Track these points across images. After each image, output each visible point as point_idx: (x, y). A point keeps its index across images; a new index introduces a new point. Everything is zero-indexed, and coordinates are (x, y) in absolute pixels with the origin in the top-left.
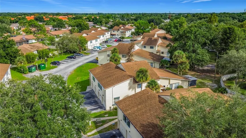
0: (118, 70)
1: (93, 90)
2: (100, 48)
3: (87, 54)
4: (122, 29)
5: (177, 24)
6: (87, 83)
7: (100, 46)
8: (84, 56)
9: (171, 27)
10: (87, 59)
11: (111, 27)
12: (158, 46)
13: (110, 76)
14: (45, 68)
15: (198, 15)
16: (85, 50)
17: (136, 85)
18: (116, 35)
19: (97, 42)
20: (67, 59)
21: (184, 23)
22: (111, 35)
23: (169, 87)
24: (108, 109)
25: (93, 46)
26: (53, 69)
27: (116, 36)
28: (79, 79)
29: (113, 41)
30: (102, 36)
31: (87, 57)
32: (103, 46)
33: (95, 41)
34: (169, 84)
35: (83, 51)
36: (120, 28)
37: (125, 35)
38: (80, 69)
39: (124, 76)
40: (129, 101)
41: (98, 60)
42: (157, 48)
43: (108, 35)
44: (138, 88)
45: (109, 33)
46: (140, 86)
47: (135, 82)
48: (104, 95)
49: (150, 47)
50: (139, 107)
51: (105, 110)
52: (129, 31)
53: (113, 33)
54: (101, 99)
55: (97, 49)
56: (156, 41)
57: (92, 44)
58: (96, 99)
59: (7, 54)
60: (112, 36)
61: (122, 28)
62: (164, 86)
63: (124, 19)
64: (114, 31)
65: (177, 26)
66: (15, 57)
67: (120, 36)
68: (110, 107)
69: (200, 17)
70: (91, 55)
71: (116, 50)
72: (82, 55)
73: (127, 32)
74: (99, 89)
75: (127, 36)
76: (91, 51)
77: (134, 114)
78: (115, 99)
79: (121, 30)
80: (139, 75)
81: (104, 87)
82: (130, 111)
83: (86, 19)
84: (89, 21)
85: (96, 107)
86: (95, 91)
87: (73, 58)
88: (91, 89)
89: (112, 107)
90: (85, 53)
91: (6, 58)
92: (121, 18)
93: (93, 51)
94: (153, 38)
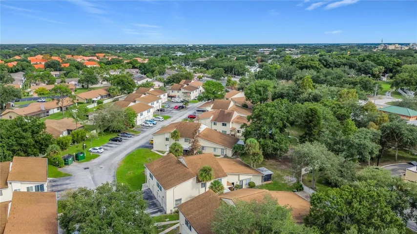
0: (179, 165)
1: (149, 189)
2: (155, 122)
3: (136, 133)
4: (185, 88)
5: (259, 89)
6: (142, 179)
7: (154, 118)
8: (132, 136)
9: (252, 92)
10: (137, 141)
11: (169, 82)
12: (233, 123)
13: (170, 174)
14: (84, 157)
15: (300, 61)
16: (133, 126)
17: (200, 184)
18: (177, 97)
19: (149, 114)
20: (110, 142)
21: (269, 86)
22: (169, 97)
23: (238, 183)
24: (168, 212)
25: (144, 120)
26: (94, 159)
27: (177, 99)
28: (130, 173)
29: (171, 108)
30: (155, 102)
31: (136, 138)
32: (158, 119)
33: (146, 112)
34: (239, 180)
35: (131, 128)
36: (182, 86)
37: (189, 97)
38: (131, 158)
39: (187, 174)
40: (191, 204)
41: (153, 144)
42: (230, 125)
43: (164, 98)
44: (202, 187)
45: (166, 94)
46: (204, 185)
47: (198, 181)
48: (164, 197)
49: (221, 124)
50: (201, 210)
51: (166, 213)
52: (195, 91)
53: (171, 94)
54: (160, 201)
55: (149, 125)
56: (230, 115)
57: (142, 117)
58: (155, 200)
59: (36, 142)
60: (170, 99)
61: (185, 86)
62: (233, 184)
63: (188, 63)
64: (172, 92)
65: (260, 91)
66: (47, 146)
67: (181, 99)
68: (171, 210)
69: (301, 65)
70: (142, 135)
71: (177, 132)
72: (129, 136)
73: (192, 93)
74: (158, 189)
75: (192, 98)
76: (142, 128)
77: (195, 217)
78: (176, 200)
79: (183, 90)
80: (202, 174)
81: (164, 189)
82: (191, 215)
83: (128, 63)
84: (134, 67)
85: (155, 211)
86: (152, 190)
87: (119, 140)
88: (147, 188)
89: (174, 210)
90: (133, 131)
91: (35, 148)
92: (184, 61)
93: (144, 127)
94: (226, 111)
